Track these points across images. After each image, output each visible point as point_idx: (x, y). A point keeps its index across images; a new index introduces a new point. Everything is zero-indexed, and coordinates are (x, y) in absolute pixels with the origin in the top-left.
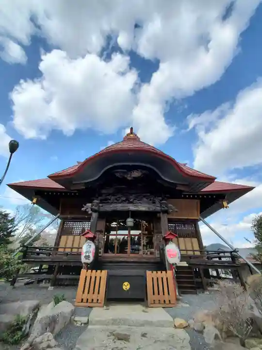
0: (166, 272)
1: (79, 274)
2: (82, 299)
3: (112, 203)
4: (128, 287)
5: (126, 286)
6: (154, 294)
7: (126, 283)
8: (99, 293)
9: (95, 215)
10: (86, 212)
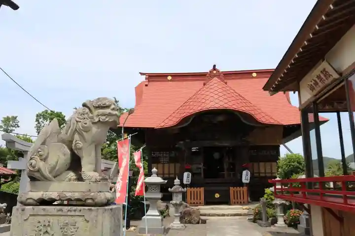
0: (243, 188)
2: (191, 203)
4: (218, 196)
6: (234, 199)
7: (217, 194)
8: (200, 199)
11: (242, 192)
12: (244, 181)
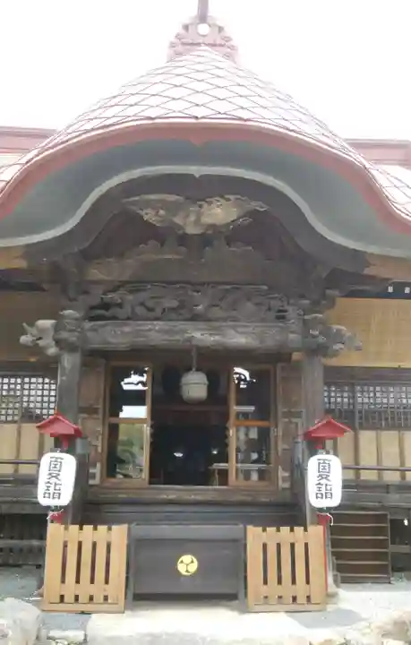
0: (306, 530)
1: (42, 536)
2: (62, 597)
3: (128, 319)
4: (194, 567)
5: (188, 565)
6: (265, 582)
7: (187, 558)
8: (107, 582)
9: (69, 361)
10: (35, 349)
11: (300, 551)
12: (314, 500)
